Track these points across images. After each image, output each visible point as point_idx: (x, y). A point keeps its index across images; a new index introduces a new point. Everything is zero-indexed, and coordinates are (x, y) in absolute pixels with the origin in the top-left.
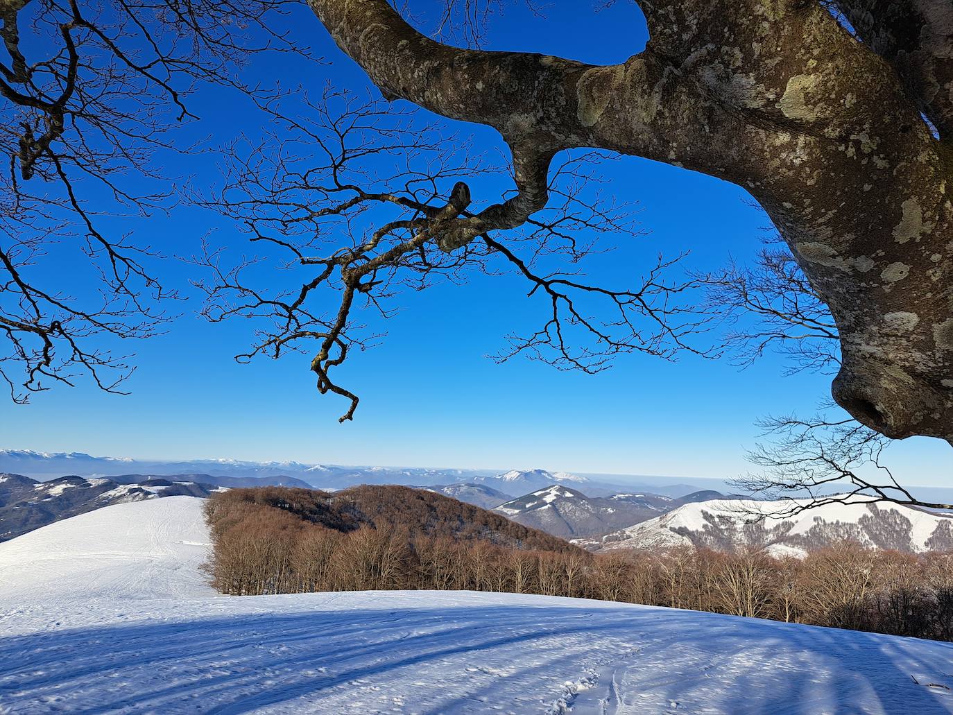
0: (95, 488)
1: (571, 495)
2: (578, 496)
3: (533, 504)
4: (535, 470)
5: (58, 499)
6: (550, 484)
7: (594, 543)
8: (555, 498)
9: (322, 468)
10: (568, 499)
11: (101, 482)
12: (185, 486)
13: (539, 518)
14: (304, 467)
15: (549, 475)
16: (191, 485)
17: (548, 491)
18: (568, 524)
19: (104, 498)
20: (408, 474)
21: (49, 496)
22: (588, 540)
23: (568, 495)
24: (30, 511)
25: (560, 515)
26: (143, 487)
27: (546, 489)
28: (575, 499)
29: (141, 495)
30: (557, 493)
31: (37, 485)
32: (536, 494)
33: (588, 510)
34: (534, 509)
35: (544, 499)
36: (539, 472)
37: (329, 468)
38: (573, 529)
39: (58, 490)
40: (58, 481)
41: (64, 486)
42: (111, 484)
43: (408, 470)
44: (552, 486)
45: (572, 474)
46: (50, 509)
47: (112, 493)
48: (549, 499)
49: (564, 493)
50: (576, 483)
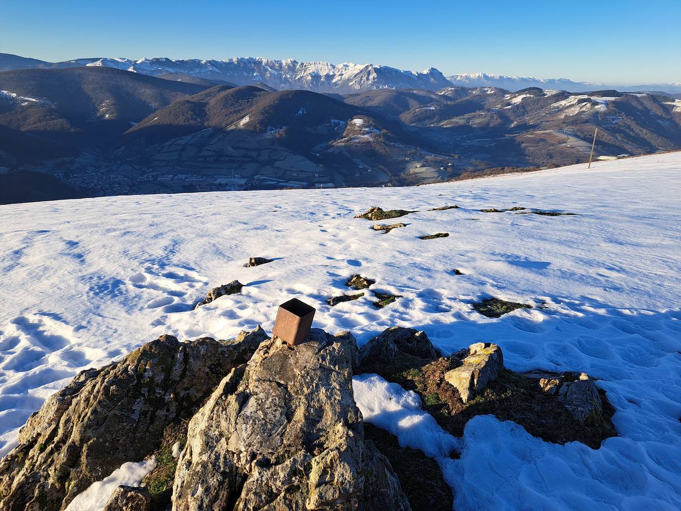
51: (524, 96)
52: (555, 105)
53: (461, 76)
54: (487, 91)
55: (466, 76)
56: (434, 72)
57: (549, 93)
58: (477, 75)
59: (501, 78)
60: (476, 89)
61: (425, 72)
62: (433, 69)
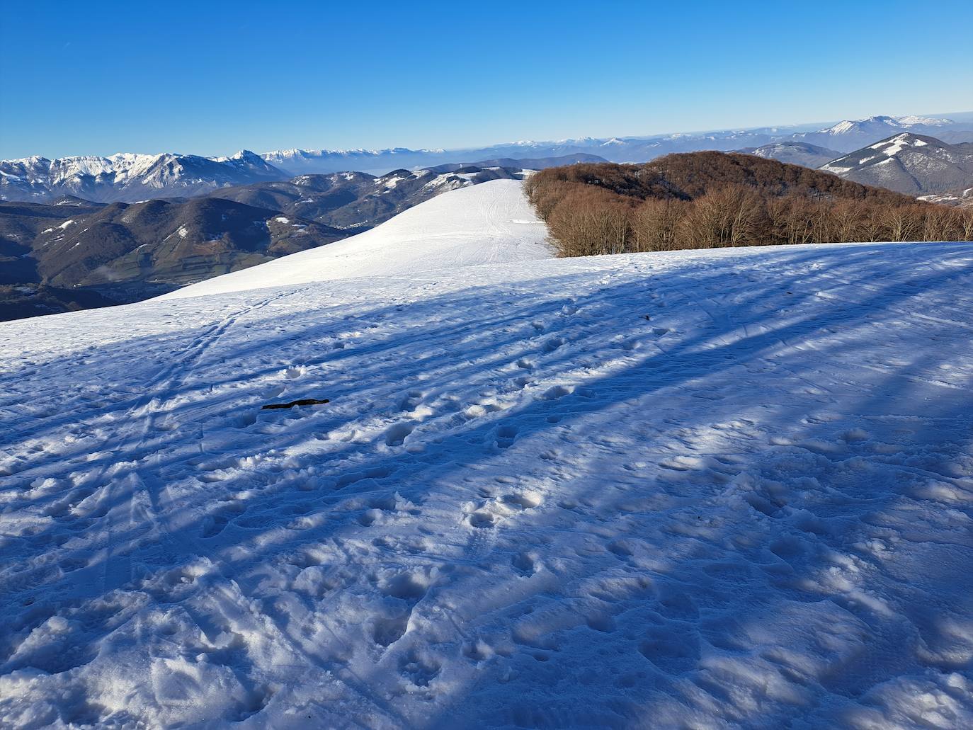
0: (420, 179)
1: (923, 144)
2: (933, 143)
3: (869, 159)
4: (875, 118)
5: (394, 191)
6: (894, 132)
7: (950, 198)
8: (900, 149)
9: (618, 142)
10: (919, 149)
11: (424, 173)
12: (493, 171)
13: (877, 175)
14: (600, 142)
15: (894, 121)
16: (498, 170)
17: (891, 141)
18: (915, 179)
19: (430, 188)
20: (713, 138)
21: (387, 189)
22: (941, 196)
23: (919, 143)
25: (904, 170)
26: (459, 175)
27: (890, 139)
28: (928, 148)
29: (458, 182)
30: (905, 143)
31: (376, 180)
32: (874, 147)
33: (946, 160)
34: (870, 165)
35: (884, 152)
36: (880, 119)
37: (625, 141)
38: (922, 184)
39: (392, 183)
40: (391, 175)
41: (396, 179)
42: (432, 175)
43: (712, 134)
44: (897, 135)
45: (926, 117)
46: (391, 199)
47: (434, 182)
48: (891, 151)
49: (913, 142)
50: (933, 127)
52: (428, 185)
53: (271, 155)
54: (346, 176)
55: (278, 155)
56: (248, 156)
57: (418, 174)
58: (292, 152)
59: (324, 153)
60: (332, 175)
61: (237, 156)
62: (246, 152)
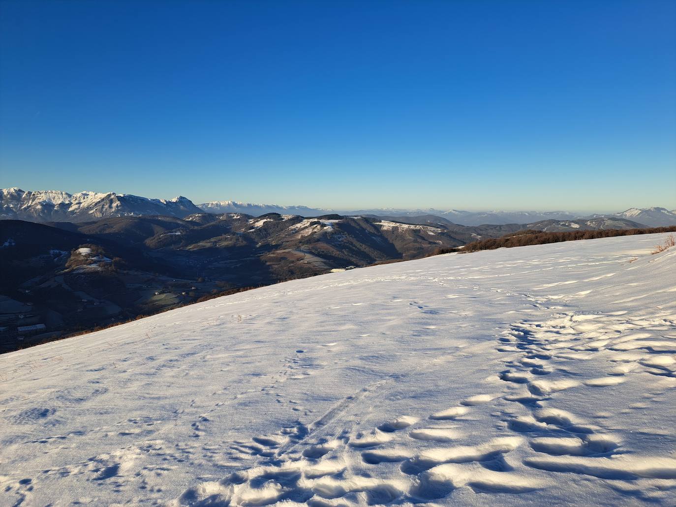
0: (286, 221)
5: (259, 230)
11: (290, 217)
12: (355, 220)
16: (359, 219)
19: (292, 230)
21: (254, 228)
24: (238, 240)
26: (321, 221)
29: (319, 227)
31: (251, 220)
39: (260, 223)
40: (262, 217)
42: (298, 219)
46: (253, 237)
47: (299, 225)
51: (265, 220)
52: (292, 227)
53: (212, 204)
54: (234, 216)
55: (217, 204)
56: (182, 200)
57: (286, 217)
58: (227, 203)
59: (249, 205)
60: (222, 215)
61: (174, 200)
62: (181, 198)
